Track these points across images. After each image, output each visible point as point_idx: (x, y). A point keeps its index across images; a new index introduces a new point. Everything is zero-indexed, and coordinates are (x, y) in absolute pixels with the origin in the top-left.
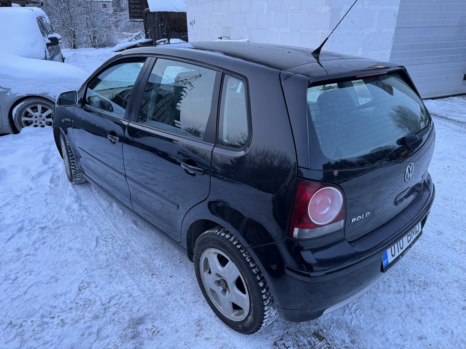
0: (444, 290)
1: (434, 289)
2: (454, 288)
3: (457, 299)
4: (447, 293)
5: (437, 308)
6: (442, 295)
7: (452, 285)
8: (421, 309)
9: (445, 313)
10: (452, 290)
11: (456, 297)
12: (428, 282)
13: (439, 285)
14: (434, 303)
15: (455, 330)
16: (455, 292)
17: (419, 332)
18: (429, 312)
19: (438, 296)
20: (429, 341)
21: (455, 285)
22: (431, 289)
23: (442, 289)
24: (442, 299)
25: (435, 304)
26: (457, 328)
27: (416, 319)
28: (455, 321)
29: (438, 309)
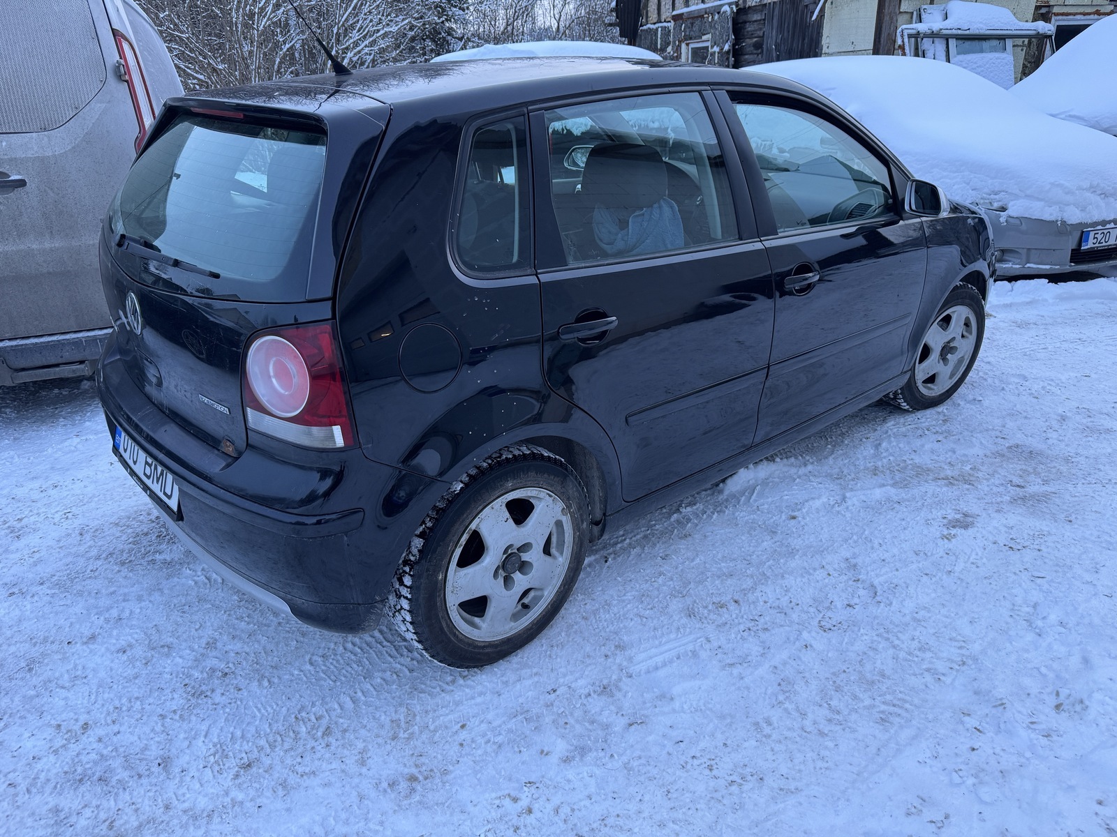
0: (155, 718)
1: (174, 702)
2: (148, 740)
3: (116, 728)
4: (145, 718)
5: (127, 687)
6: (147, 707)
7: (158, 742)
8: (144, 661)
9: (106, 695)
10: (144, 733)
11: (122, 729)
12: (200, 702)
13: (177, 717)
14: (140, 687)
15: (63, 693)
16: (136, 738)
17: (105, 640)
18: (130, 672)
19: (151, 700)
20: (78, 645)
21: (154, 748)
22: (176, 696)
23: (163, 717)
24: (138, 703)
25: (138, 688)
26: (66, 699)
27: (131, 646)
28: (79, 702)
29: (124, 688)
